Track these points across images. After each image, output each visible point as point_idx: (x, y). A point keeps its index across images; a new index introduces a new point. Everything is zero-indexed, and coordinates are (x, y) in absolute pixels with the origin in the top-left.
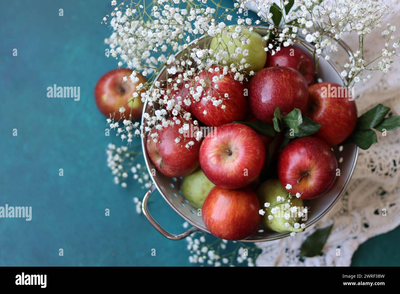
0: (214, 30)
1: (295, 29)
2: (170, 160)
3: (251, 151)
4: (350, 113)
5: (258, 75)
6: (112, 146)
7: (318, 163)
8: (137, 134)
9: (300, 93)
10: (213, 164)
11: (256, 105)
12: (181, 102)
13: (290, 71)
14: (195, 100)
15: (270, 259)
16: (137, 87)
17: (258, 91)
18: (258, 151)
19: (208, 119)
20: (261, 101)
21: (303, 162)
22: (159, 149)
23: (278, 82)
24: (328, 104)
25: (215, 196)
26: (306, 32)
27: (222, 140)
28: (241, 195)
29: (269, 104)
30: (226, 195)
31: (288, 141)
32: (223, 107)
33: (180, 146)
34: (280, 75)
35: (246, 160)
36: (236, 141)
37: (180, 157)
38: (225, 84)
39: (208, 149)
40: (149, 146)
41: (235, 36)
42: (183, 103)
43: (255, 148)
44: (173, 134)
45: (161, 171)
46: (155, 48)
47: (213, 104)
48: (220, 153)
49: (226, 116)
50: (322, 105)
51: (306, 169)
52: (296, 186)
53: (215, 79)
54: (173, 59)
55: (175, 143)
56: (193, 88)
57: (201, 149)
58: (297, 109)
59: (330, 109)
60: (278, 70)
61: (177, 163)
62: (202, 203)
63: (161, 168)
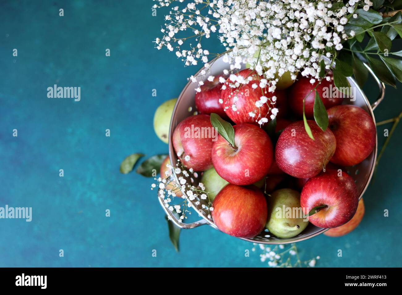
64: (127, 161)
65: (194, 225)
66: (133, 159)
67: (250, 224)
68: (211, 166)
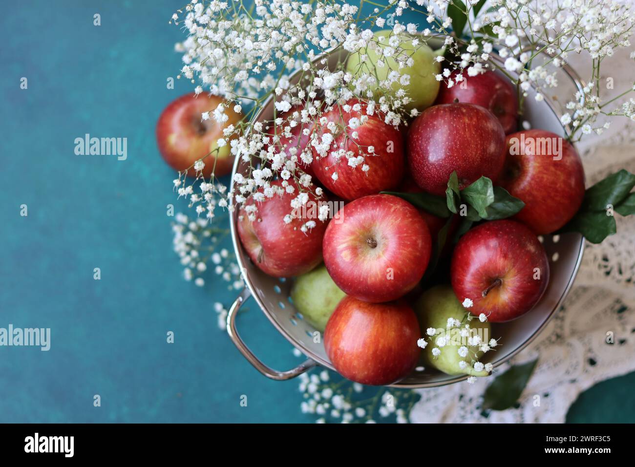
0: (355, 42)
1: (487, 48)
2: (275, 250)
3: (409, 243)
4: (573, 182)
5: (425, 116)
6: (182, 218)
7: (517, 264)
8: (223, 206)
9: (492, 148)
10: (344, 262)
11: (418, 166)
12: (296, 157)
13: (478, 111)
14: (319, 155)
15: (433, 411)
16: (225, 130)
17: (423, 143)
18: (420, 243)
19: (340, 186)
20: (428, 161)
21: (493, 262)
22: (258, 231)
23: (457, 130)
24: (539, 167)
25: (347, 312)
26: (506, 53)
27: (361, 222)
28: (389, 311)
29: (440, 166)
30: (364, 312)
31: (470, 225)
32: (365, 168)
33: (292, 229)
34: (460, 118)
35: (400, 256)
36: (384, 225)
37: (292, 246)
38: (370, 131)
39: (338, 236)
40: (242, 226)
41: (388, 52)
42: (300, 159)
43: (414, 238)
44: (281, 209)
45: (260, 267)
46: (256, 67)
47: (349, 164)
48: (357, 244)
49: (370, 181)
50: (527, 169)
51: (497, 275)
52: (479, 301)
53: (353, 123)
54: (285, 83)
55: (284, 224)
56: (316, 135)
57: (326, 235)
58: (486, 178)
59: (540, 175)
60: (457, 110)
61: (285, 255)
62: (325, 320)
63: (260, 262)
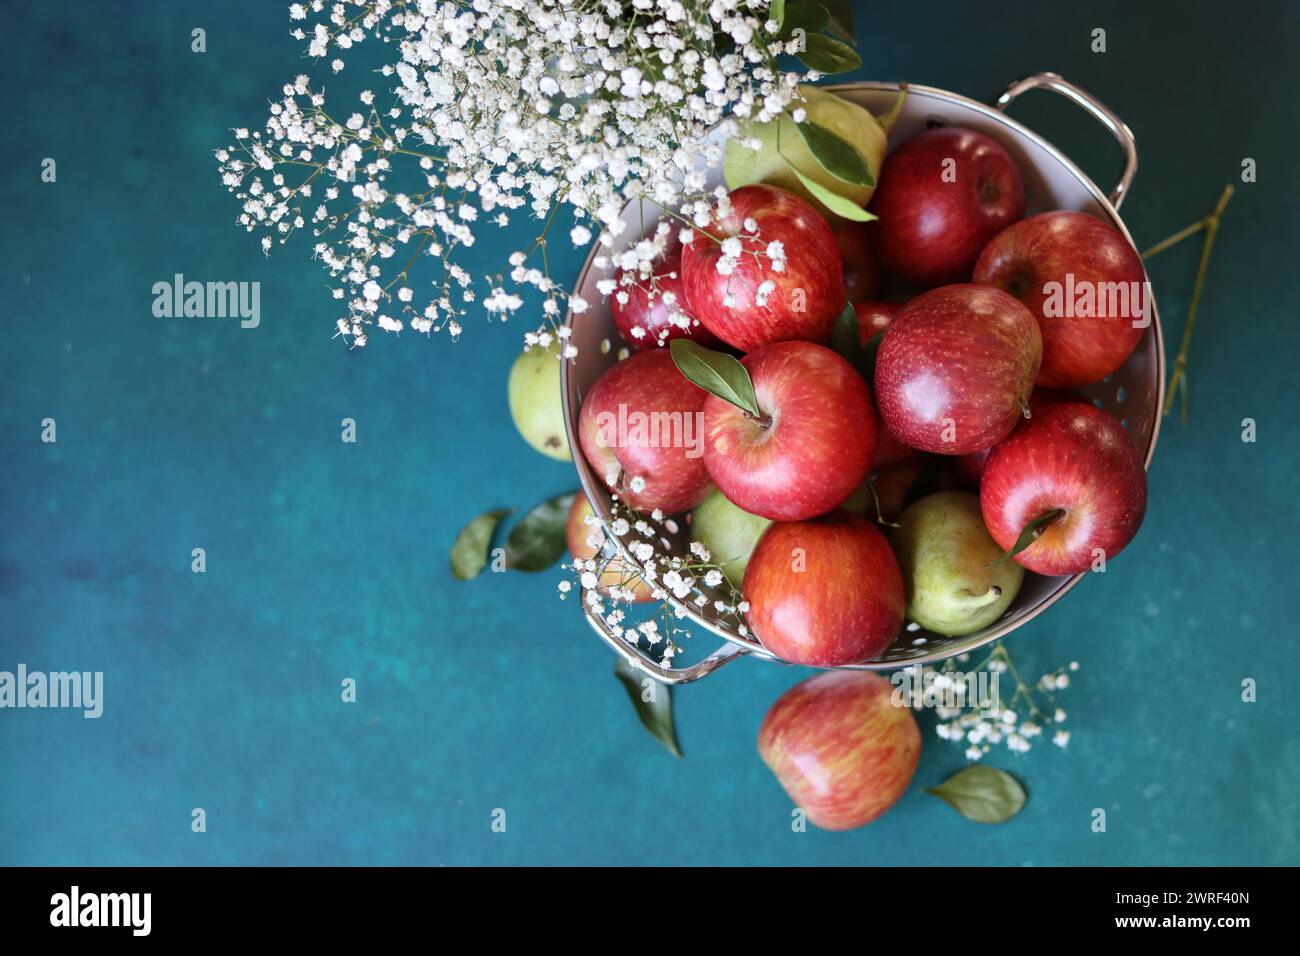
64: (465, 542)
65: (708, 667)
66: (482, 531)
67: (862, 618)
68: (710, 488)
